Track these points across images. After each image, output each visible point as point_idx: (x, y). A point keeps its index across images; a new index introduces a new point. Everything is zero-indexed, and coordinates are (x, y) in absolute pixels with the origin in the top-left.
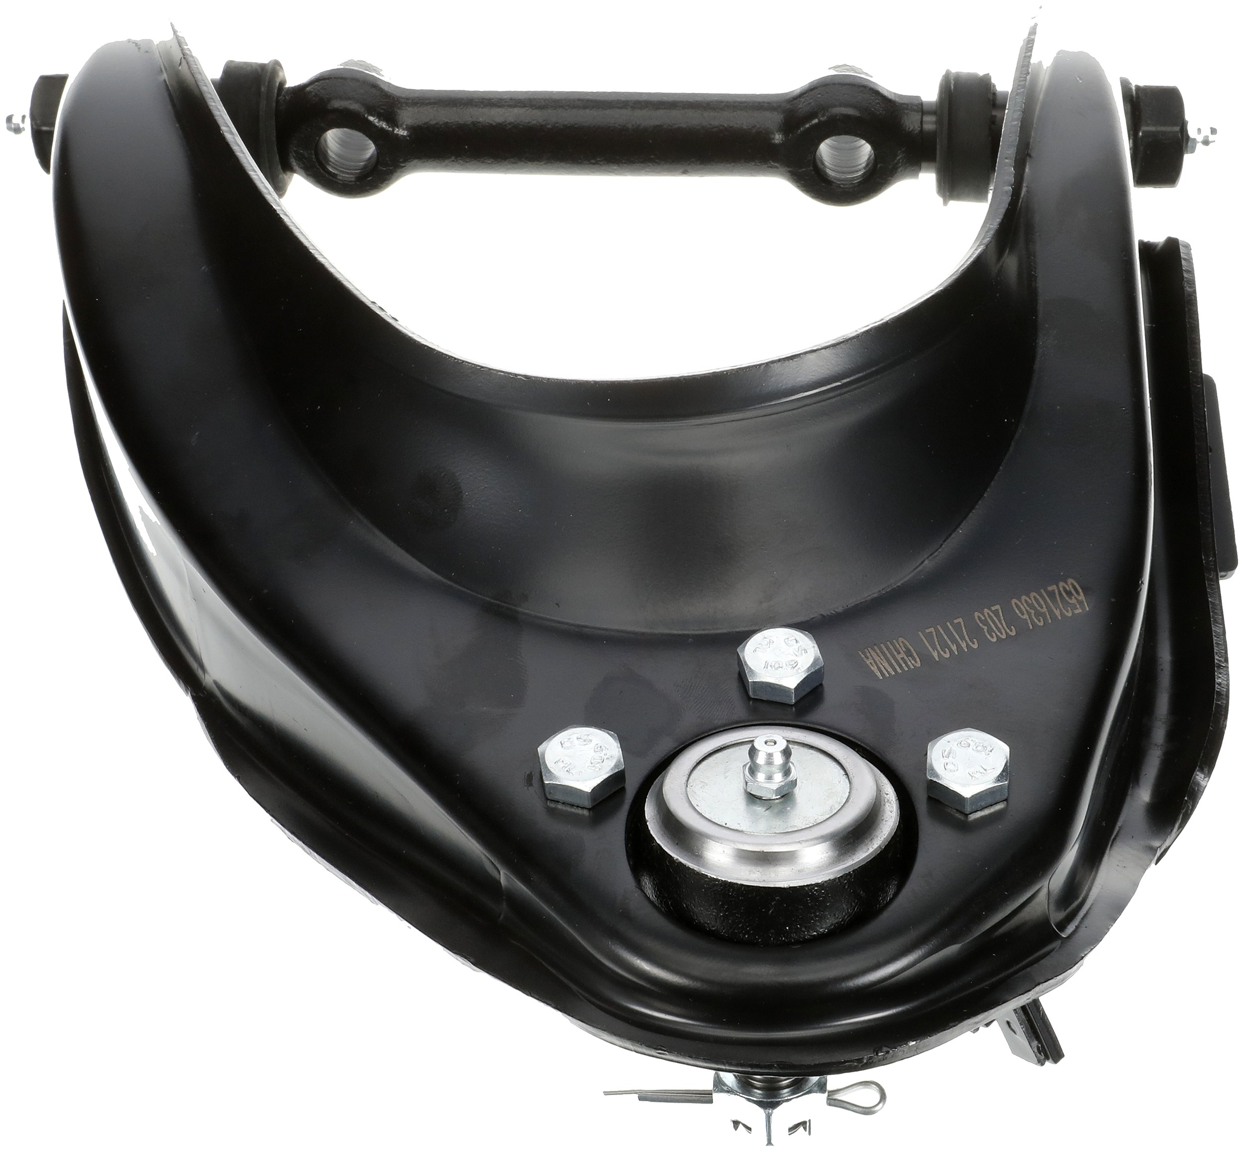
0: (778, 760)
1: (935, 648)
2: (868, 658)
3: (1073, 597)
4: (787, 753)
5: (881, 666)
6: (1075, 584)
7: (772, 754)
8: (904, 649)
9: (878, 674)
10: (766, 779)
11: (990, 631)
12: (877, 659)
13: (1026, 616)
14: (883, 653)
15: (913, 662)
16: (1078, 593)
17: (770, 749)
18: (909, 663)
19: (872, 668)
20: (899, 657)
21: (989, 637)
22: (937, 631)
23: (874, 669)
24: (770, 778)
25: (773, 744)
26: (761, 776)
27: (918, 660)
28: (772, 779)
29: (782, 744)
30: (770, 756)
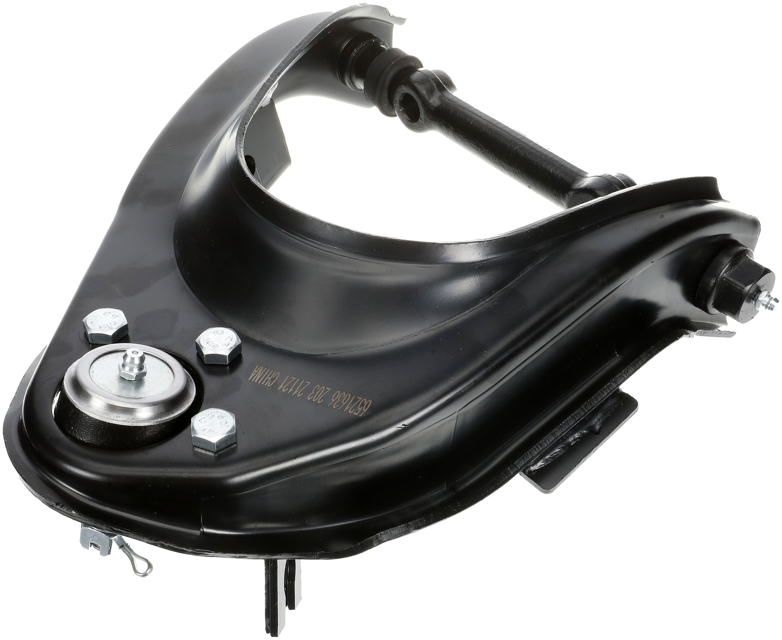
0: (137, 361)
1: (284, 385)
2: (257, 370)
3: (362, 408)
4: (142, 359)
5: (256, 376)
6: (370, 403)
7: (134, 358)
8: (274, 377)
9: (251, 378)
10: (129, 370)
11: (313, 395)
12: (260, 372)
13: (333, 400)
14: (265, 372)
15: (269, 383)
16: (366, 408)
17: (133, 356)
18: (267, 383)
19: (252, 374)
20: (268, 378)
21: (309, 396)
22: (295, 380)
23: (253, 375)
24: (131, 370)
25: (136, 353)
26: (127, 369)
27: (271, 385)
28: (132, 371)
29: (141, 354)
30: (133, 359)
